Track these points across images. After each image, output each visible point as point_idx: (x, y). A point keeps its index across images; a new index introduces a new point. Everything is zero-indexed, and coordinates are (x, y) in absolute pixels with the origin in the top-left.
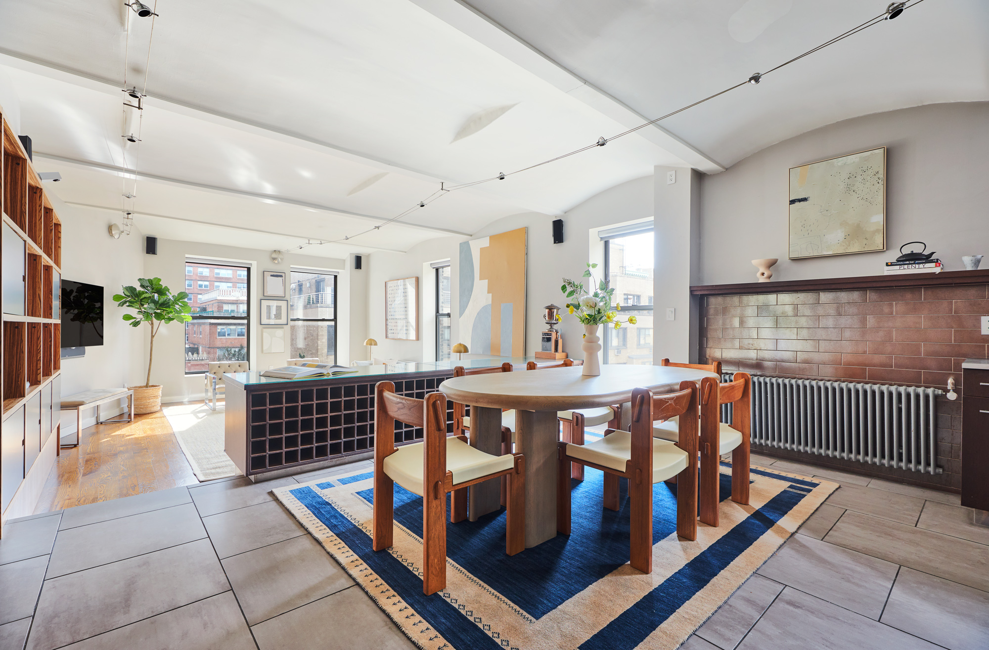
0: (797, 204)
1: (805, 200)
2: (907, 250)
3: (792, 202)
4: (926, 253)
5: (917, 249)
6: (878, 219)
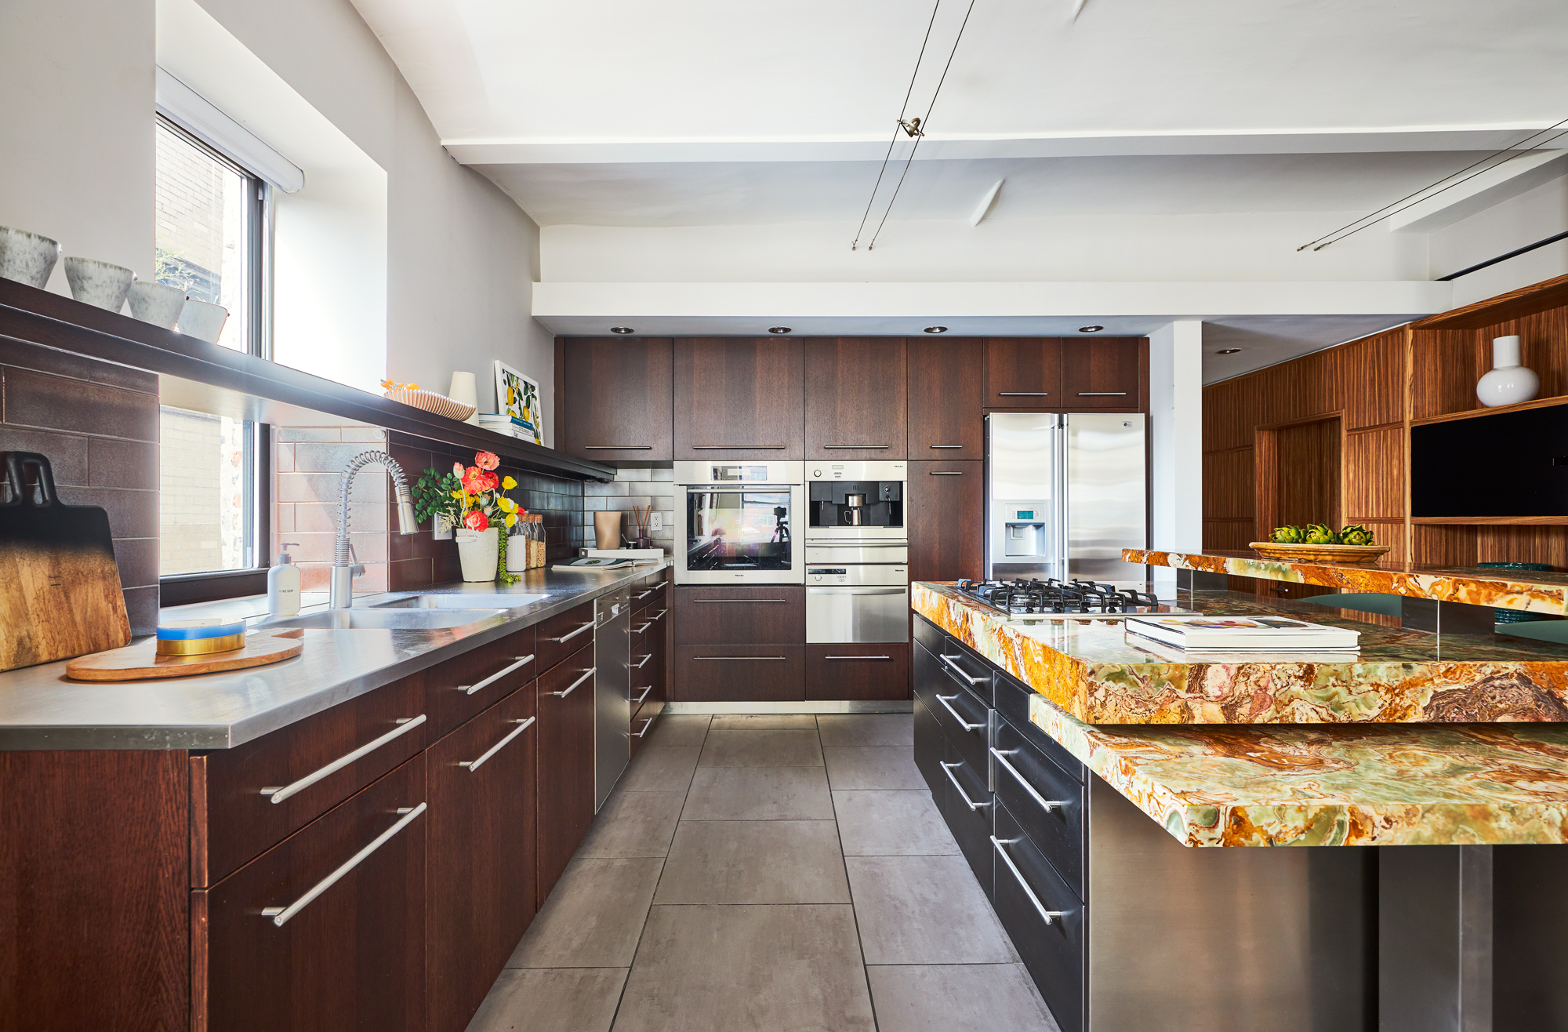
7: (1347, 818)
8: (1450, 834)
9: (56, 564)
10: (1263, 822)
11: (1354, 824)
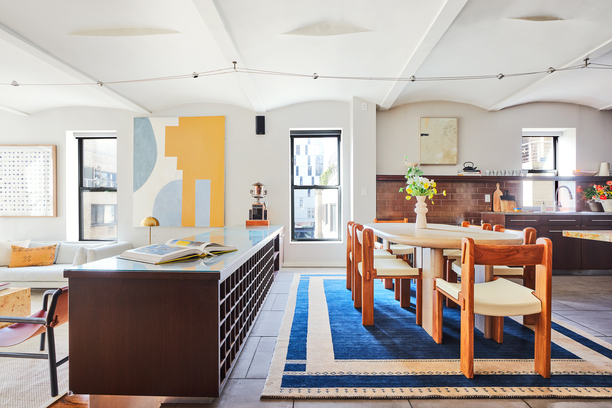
0: (424, 136)
1: (427, 135)
2: (467, 165)
3: (422, 135)
4: (474, 167)
5: (471, 165)
6: (455, 150)
7: (580, 235)
8: (593, 238)
9: (509, 202)
10: (571, 234)
11: (581, 235)
